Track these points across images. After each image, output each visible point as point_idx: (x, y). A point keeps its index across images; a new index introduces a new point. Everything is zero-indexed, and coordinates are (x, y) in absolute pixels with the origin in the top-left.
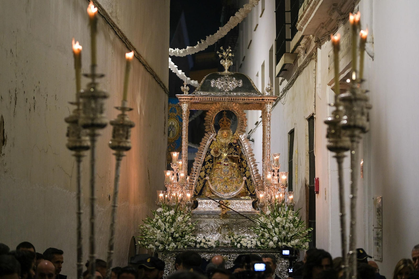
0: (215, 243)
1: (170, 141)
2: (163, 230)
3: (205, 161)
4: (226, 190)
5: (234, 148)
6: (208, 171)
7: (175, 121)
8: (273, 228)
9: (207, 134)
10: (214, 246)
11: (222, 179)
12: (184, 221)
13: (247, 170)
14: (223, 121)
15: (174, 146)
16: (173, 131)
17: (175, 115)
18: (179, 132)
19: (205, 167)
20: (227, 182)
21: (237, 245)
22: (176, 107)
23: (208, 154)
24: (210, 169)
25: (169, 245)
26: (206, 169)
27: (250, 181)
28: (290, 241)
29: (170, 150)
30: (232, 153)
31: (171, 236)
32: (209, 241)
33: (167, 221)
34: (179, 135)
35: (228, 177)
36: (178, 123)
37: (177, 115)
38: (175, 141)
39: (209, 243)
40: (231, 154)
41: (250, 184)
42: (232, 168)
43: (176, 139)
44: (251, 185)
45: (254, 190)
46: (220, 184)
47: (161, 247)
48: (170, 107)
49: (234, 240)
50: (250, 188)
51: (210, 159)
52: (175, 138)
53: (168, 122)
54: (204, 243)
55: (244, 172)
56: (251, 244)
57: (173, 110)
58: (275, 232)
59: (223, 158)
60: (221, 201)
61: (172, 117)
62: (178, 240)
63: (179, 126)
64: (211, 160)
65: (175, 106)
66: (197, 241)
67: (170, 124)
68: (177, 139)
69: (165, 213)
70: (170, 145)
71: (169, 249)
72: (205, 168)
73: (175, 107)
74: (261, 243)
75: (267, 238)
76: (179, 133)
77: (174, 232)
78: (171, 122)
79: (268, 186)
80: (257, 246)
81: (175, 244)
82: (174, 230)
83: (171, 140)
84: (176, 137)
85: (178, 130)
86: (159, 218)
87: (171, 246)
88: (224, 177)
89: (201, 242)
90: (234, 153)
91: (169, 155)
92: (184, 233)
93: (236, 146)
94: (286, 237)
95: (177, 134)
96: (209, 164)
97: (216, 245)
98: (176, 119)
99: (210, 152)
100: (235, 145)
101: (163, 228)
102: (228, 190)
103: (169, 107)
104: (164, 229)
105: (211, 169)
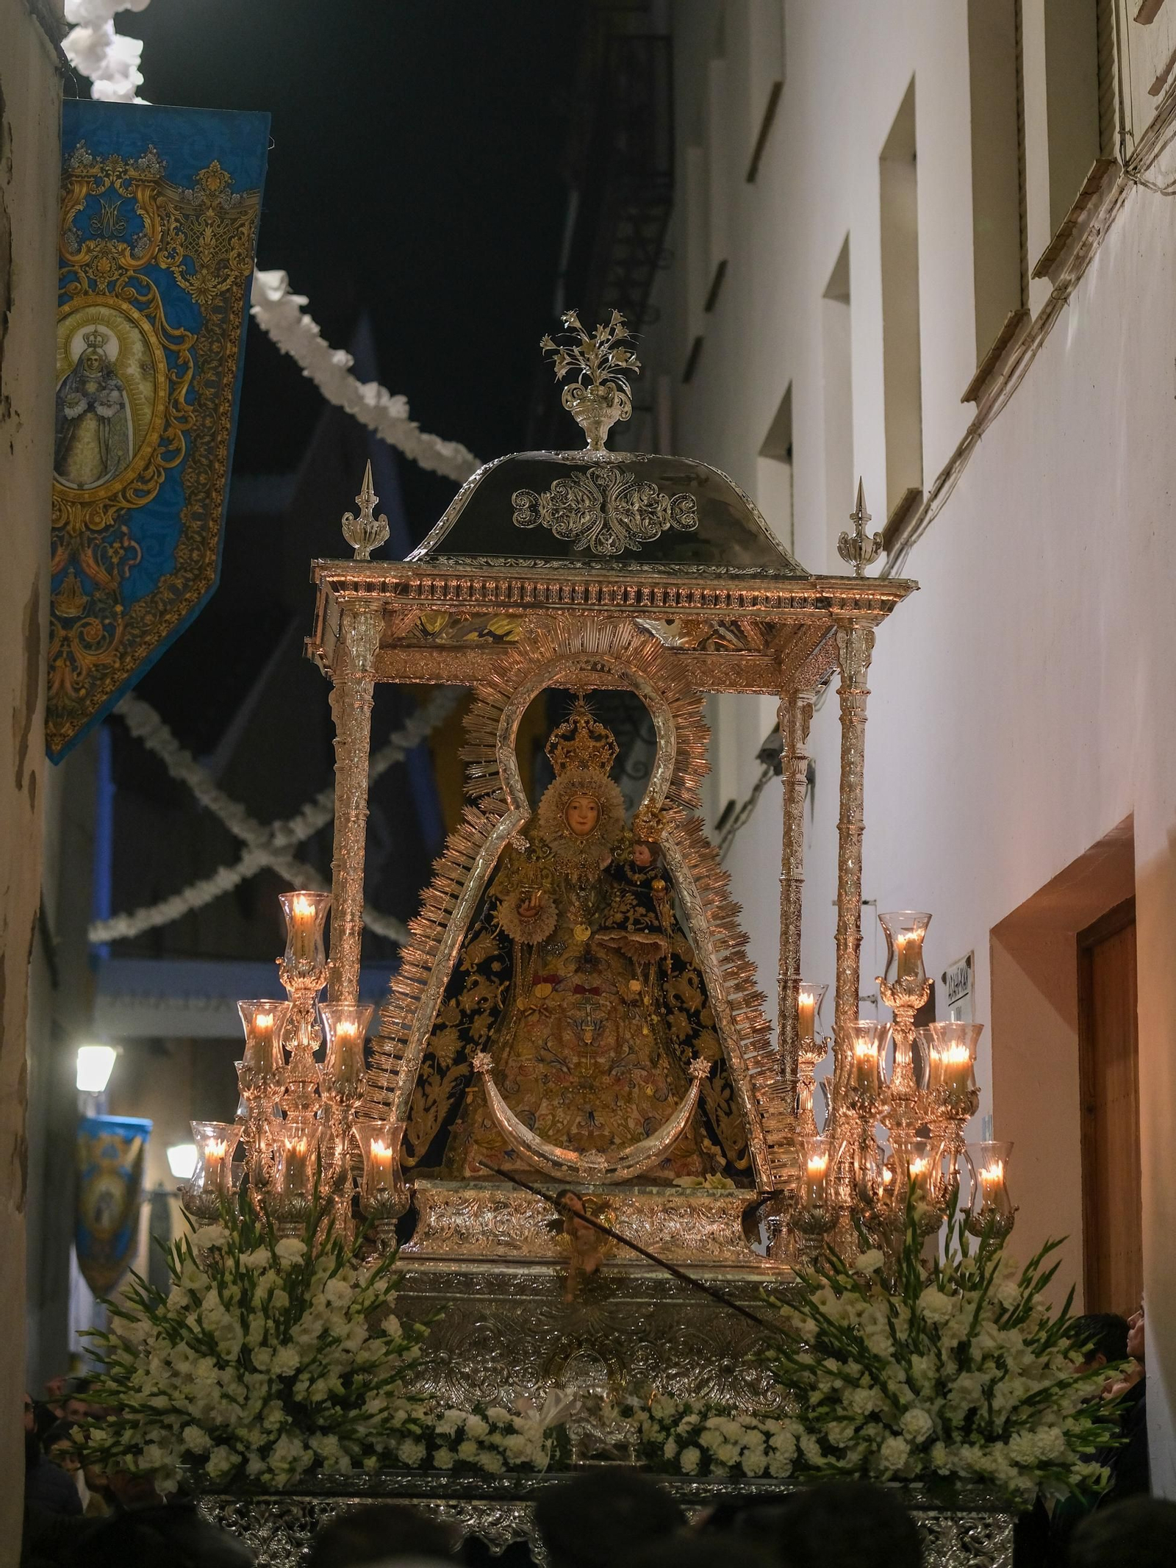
0: (549, 1443)
1: (77, 517)
2: (233, 1357)
3: (463, 969)
4: (591, 1133)
5: (634, 893)
6: (480, 1026)
7: (126, 326)
8: (898, 1357)
9: (475, 810)
10: (542, 1460)
11: (565, 1069)
12: (358, 1307)
13: (704, 1027)
14: (569, 737)
15: (110, 573)
16: (102, 420)
17: (126, 261)
18: (167, 425)
19: (458, 1004)
20: (591, 1087)
21: (678, 1454)
22: (142, 183)
23: (477, 926)
24: (490, 1015)
25: (265, 1451)
26: (468, 1017)
27: (722, 1091)
28: (1005, 1438)
29: (73, 613)
30: (627, 919)
31: (279, 1398)
32: (510, 1430)
33: (257, 1302)
34: (169, 456)
35: (601, 1060)
36: (153, 340)
37: (151, 269)
38: (119, 519)
39: (512, 1442)
40: (622, 926)
41: (724, 1105)
42: (622, 1009)
43: (130, 493)
44: (728, 1114)
45: (746, 1146)
46: (556, 1103)
47: (219, 1462)
48: (81, 191)
49: (656, 1427)
50: (725, 1128)
51: (490, 960)
52: (124, 491)
53: (62, 330)
54: (481, 1444)
55: (687, 1036)
56: (766, 1454)
57: (110, 212)
58: (910, 1382)
59: (574, 952)
60: (569, 1195)
61: (93, 284)
62: (321, 1422)
63: (162, 366)
64: (496, 966)
65: (132, 173)
66: (434, 1427)
67: (78, 347)
68: (143, 502)
69: (243, 1258)
70: (74, 559)
71: (267, 1477)
72: (463, 1012)
73: (127, 184)
74: (827, 1448)
75: (865, 1417)
76: (164, 441)
77: (299, 1371)
78: (90, 329)
79: (862, 1107)
80: (800, 1463)
81: (306, 1447)
82: (301, 1356)
83: (83, 505)
84: (131, 475)
85: (154, 404)
86: (209, 1288)
87: (283, 1459)
88: (575, 1060)
89: (461, 1434)
90: (637, 922)
91: (59, 663)
92: (358, 1378)
93: (647, 884)
94: (984, 1412)
95: (147, 450)
96: (484, 989)
97: (553, 1457)
98: (134, 302)
99: (489, 918)
100: (642, 877)
101: (231, 1348)
102: (602, 1136)
103: (70, 192)
104: (236, 1349)
105: (495, 1012)
